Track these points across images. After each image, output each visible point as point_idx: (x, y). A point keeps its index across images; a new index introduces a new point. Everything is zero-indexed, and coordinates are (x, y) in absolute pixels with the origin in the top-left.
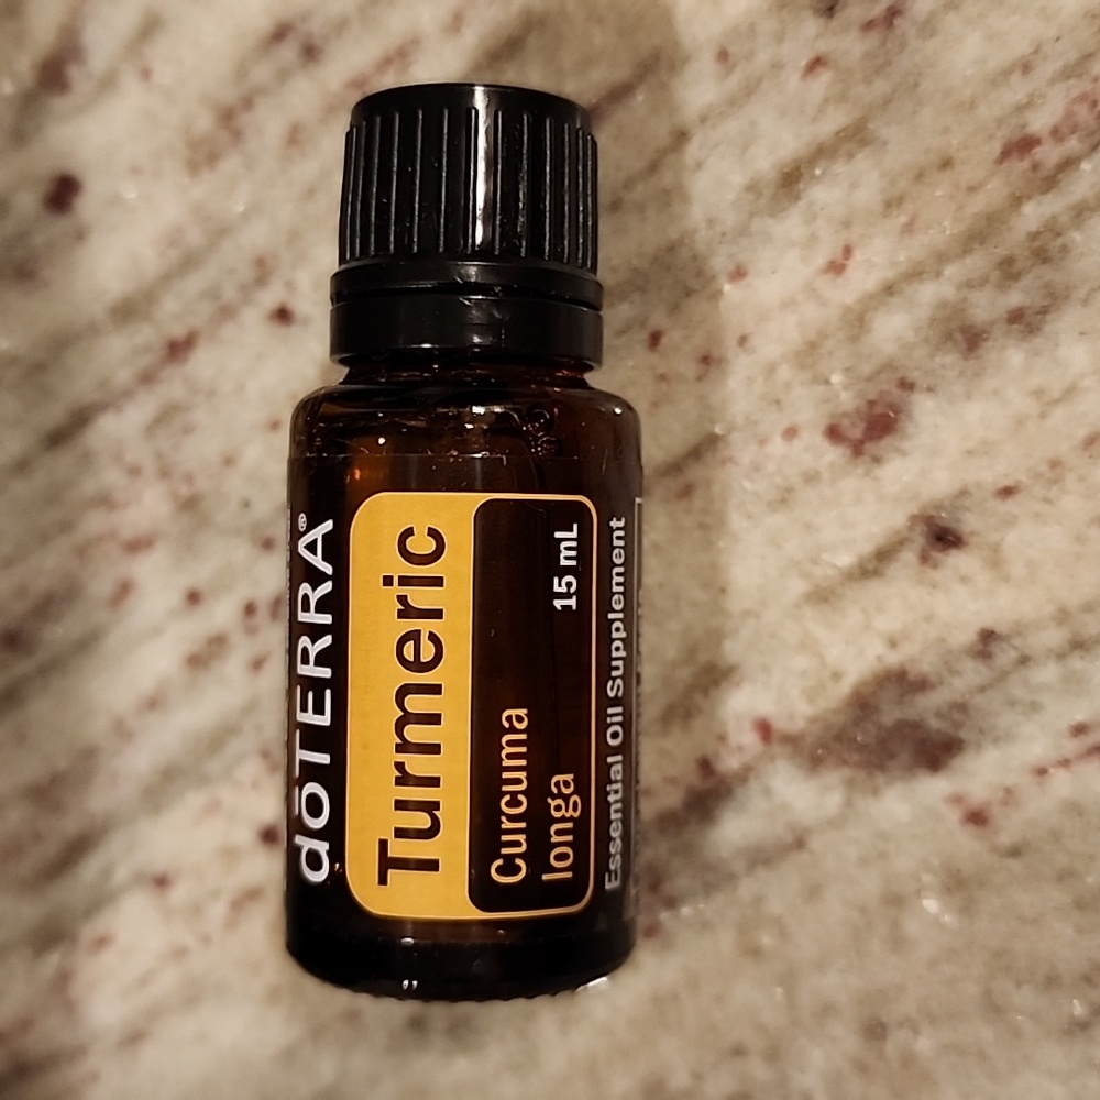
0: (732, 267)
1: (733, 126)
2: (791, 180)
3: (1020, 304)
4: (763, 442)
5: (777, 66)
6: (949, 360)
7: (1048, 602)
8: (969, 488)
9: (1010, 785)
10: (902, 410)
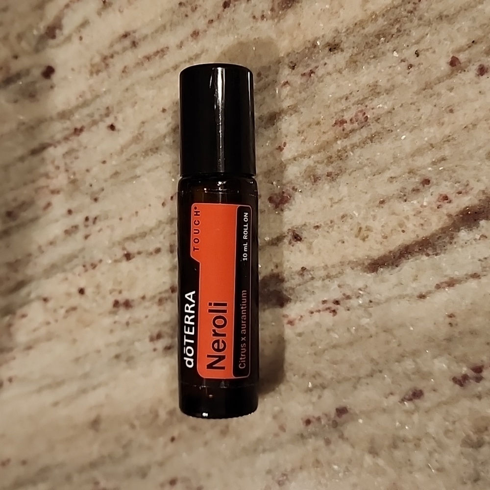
2: (273, 118)
3: (332, 171)
5: (274, 81)
6: (308, 184)
7: (323, 262)
8: (307, 224)
9: (302, 315)
10: (292, 196)
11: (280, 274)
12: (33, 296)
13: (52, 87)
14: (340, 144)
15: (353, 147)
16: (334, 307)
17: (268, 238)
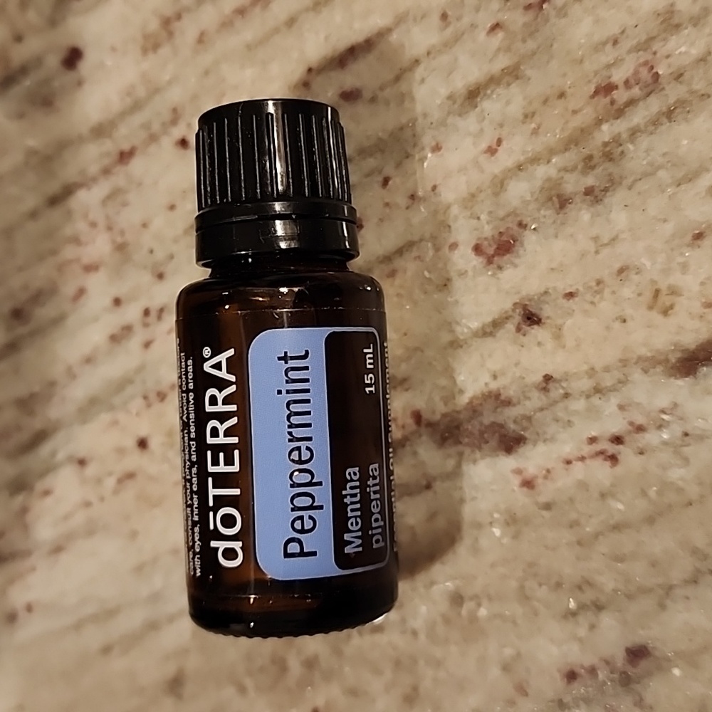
0: (434, 144)
1: (444, 59)
2: (473, 95)
3: (594, 184)
4: (439, 249)
5: (473, 26)
6: (548, 213)
7: (585, 363)
8: (550, 291)
9: (549, 467)
10: (517, 240)
11: (502, 391)
12: (61, 456)
13: (80, 83)
14: (607, 131)
15: (634, 133)
16: (612, 448)
17: (476, 324)
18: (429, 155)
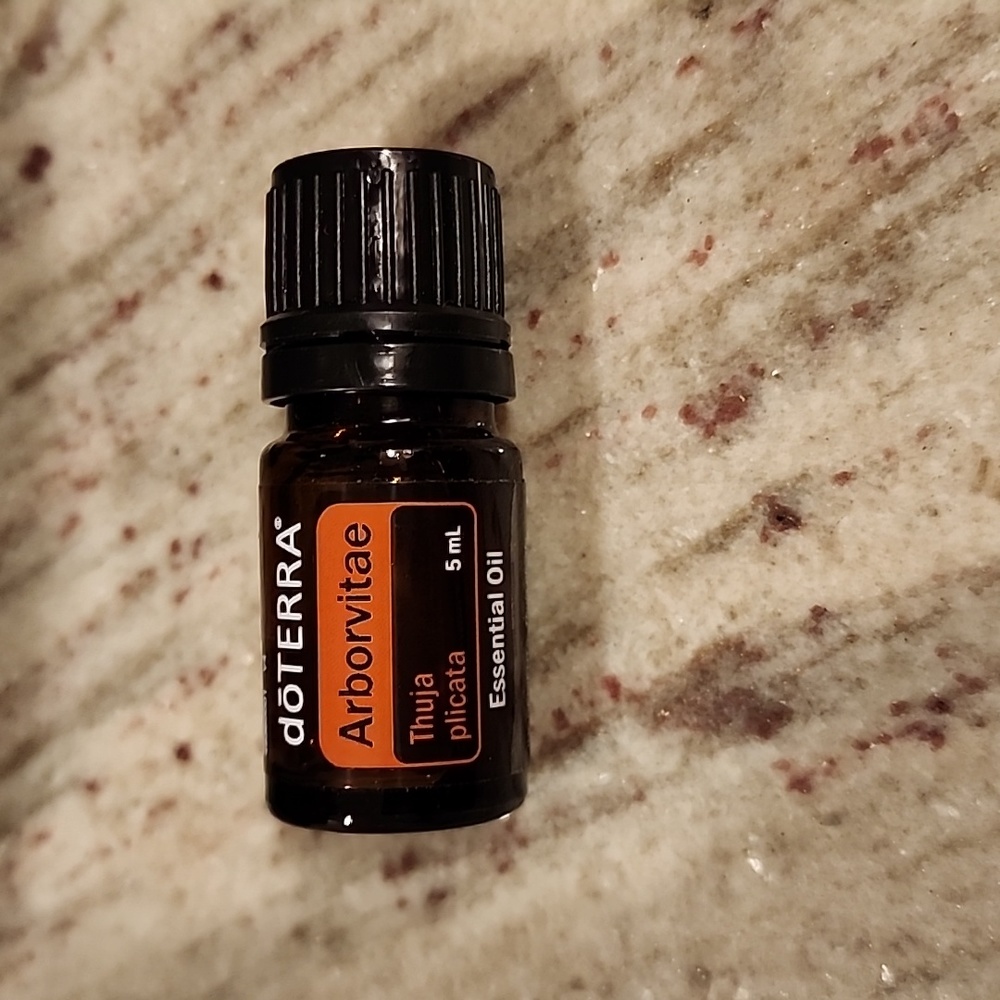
0: (605, 253)
1: (612, 120)
2: (662, 172)
3: (867, 298)
4: (624, 419)
5: (654, 64)
6: (797, 349)
7: (878, 584)
8: (810, 472)
9: (834, 756)
10: (751, 395)
11: (746, 637)
12: (59, 778)
13: (49, 201)
14: (881, 213)
15: (925, 213)
16: (930, 719)
17: (696, 532)
18: (600, 271)
